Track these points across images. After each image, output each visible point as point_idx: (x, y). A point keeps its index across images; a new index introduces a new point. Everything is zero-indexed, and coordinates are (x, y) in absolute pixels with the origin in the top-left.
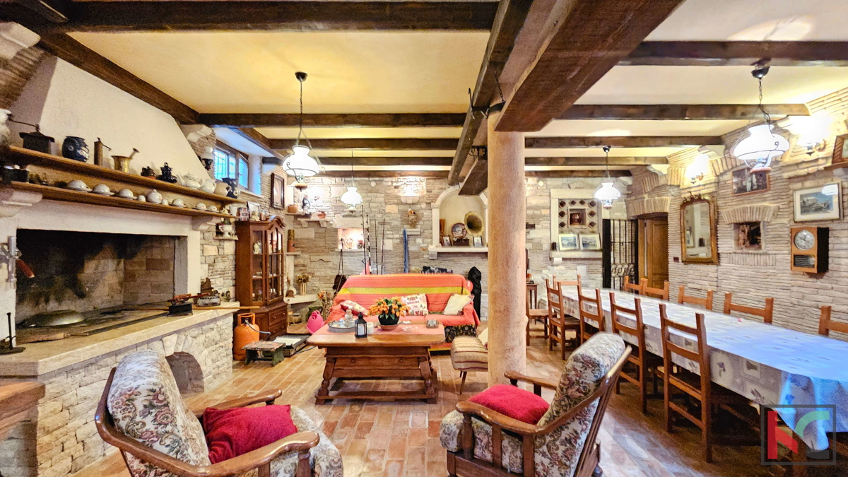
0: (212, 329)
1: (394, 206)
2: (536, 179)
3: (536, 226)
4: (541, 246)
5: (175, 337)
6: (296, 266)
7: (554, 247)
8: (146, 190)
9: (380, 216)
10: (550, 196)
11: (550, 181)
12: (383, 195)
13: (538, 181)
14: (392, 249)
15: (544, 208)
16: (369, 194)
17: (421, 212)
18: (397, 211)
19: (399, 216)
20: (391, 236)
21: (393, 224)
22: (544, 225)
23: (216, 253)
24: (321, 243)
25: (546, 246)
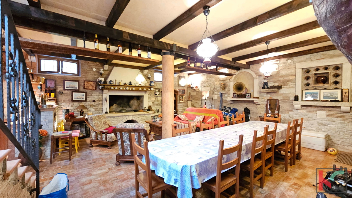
0: (144, 117)
1: (218, 82)
2: (285, 59)
3: (283, 87)
4: (289, 98)
6: (191, 104)
7: (296, 98)
8: (125, 87)
9: (213, 86)
10: (295, 67)
11: (295, 59)
12: (214, 78)
13: (287, 60)
14: (217, 99)
15: (291, 75)
16: (210, 78)
17: (227, 83)
18: (219, 84)
19: (220, 86)
20: (217, 94)
21: (217, 89)
22: (291, 86)
23: (155, 100)
24: (197, 97)
25: (292, 98)
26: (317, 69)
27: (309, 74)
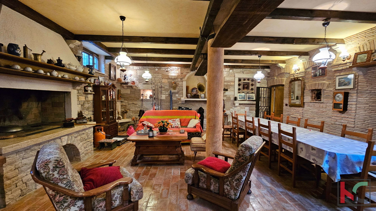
0: (84, 134)
1: (166, 80)
2: (229, 69)
3: (228, 90)
4: (230, 98)
5: (66, 137)
7: (236, 99)
9: (160, 84)
10: (235, 76)
11: (235, 70)
12: (161, 75)
13: (230, 70)
14: (165, 99)
15: (232, 82)
16: (155, 74)
17: (178, 82)
18: (167, 82)
19: (168, 84)
20: (164, 93)
21: (165, 88)
22: (232, 89)
23: (85, 100)
24: (133, 96)
25: (232, 99)
26: (244, 80)
27: (241, 82)
